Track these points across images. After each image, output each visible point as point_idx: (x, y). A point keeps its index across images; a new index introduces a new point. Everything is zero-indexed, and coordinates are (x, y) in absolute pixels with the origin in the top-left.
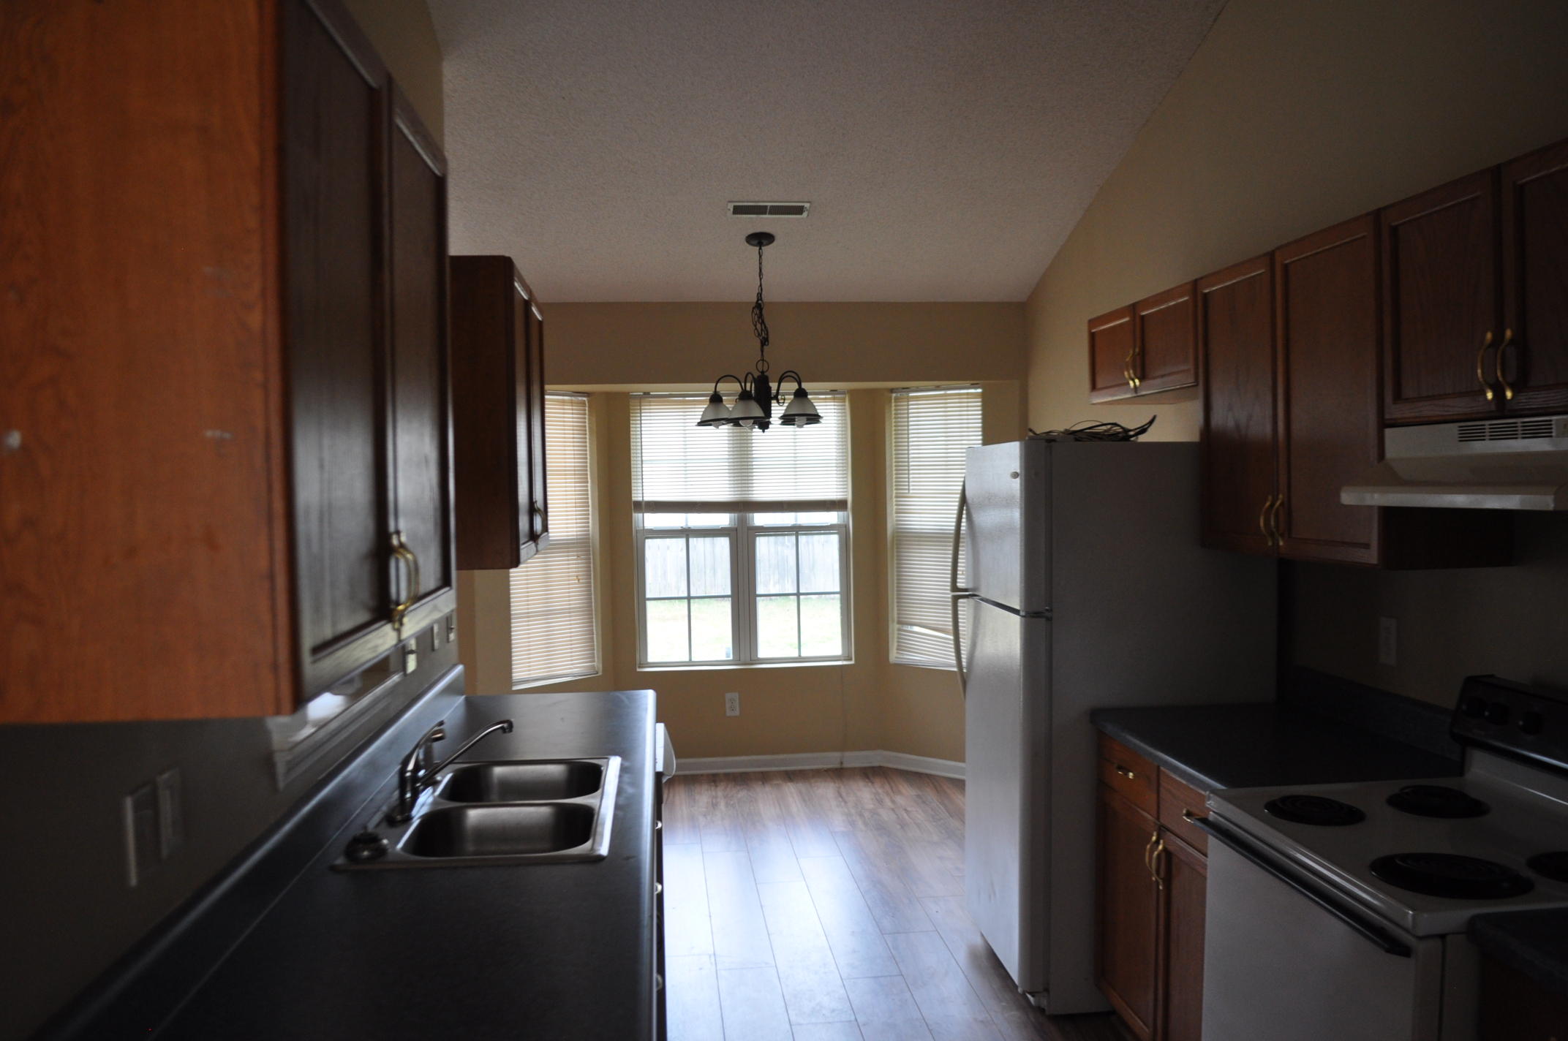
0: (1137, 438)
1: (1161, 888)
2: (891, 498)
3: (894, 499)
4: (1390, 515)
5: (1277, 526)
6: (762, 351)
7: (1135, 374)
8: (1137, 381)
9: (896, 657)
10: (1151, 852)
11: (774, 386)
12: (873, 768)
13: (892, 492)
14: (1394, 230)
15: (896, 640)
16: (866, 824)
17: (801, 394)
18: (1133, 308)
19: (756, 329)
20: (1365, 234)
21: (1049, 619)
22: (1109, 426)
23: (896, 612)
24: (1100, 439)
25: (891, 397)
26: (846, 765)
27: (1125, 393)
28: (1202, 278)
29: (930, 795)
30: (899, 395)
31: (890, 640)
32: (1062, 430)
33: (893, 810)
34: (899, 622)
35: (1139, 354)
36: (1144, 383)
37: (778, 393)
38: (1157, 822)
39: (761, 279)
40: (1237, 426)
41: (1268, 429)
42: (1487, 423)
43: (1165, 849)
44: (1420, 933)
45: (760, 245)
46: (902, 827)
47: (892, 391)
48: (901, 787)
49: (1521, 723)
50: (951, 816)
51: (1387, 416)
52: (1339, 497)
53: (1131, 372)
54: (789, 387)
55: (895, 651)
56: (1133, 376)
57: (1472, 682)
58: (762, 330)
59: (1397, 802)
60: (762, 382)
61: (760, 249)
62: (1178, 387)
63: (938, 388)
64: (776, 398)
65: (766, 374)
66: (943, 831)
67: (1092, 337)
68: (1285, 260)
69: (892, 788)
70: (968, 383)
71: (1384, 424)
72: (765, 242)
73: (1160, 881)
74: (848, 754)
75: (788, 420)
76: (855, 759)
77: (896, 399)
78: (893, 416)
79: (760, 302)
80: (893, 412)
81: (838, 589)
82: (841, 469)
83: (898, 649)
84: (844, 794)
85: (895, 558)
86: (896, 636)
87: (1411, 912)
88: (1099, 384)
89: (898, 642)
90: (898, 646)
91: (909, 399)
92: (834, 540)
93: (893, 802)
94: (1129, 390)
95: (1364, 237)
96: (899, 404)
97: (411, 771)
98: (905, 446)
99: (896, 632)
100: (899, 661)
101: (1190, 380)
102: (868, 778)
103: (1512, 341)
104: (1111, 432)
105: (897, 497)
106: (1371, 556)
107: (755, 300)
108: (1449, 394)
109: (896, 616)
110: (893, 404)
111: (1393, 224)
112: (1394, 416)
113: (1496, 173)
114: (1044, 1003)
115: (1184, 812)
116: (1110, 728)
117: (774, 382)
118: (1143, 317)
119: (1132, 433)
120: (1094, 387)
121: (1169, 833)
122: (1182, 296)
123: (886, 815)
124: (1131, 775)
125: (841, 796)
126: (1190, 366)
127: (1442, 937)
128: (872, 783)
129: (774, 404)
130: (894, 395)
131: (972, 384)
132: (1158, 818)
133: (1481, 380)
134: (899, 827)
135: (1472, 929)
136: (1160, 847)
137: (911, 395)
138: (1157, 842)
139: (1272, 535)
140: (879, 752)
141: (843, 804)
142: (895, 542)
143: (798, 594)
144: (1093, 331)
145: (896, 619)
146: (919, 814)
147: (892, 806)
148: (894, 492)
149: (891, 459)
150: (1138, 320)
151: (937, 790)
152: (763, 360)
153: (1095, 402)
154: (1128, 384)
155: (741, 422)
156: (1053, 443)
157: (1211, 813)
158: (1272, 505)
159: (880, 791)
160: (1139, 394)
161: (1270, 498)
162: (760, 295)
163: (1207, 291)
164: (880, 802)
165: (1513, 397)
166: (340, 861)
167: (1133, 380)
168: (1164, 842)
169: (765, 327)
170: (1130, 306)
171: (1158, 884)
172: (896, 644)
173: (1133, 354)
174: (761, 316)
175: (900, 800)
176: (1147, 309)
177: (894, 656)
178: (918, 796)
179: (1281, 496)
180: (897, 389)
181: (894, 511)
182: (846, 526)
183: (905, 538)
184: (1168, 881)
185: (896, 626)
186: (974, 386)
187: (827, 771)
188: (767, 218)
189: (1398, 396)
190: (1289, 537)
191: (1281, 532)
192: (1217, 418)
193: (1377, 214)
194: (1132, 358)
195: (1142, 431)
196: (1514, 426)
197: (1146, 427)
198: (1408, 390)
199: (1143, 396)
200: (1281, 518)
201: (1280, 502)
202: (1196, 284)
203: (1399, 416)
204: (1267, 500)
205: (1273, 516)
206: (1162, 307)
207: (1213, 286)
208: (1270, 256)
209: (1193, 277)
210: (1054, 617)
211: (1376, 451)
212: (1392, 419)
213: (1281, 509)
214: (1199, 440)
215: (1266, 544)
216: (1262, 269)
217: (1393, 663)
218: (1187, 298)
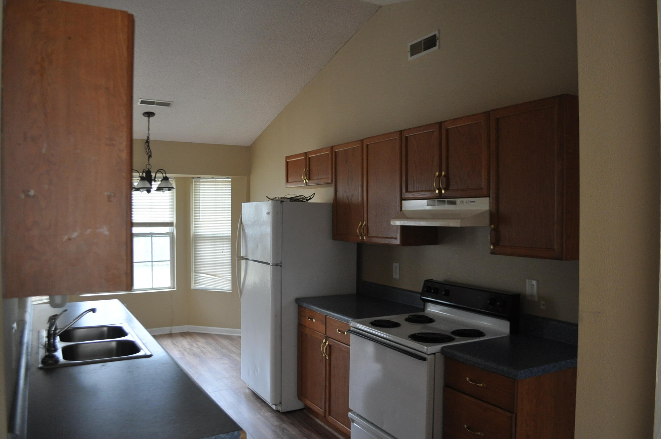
0: (309, 201)
1: (327, 358)
2: (192, 222)
3: (193, 222)
4: (404, 228)
5: (363, 232)
6: (149, 160)
7: (306, 178)
8: (307, 181)
9: (194, 287)
10: (323, 346)
11: (153, 175)
12: (184, 333)
13: (193, 219)
14: (406, 138)
15: (194, 280)
16: (188, 353)
17: (166, 179)
18: (306, 154)
19: (146, 151)
20: (396, 138)
21: (281, 266)
23: (194, 268)
25: (193, 181)
26: (173, 332)
27: (302, 184)
28: (335, 146)
29: (211, 341)
30: (196, 180)
31: (191, 280)
32: (280, 197)
33: (198, 348)
34: (195, 273)
35: (308, 171)
36: (310, 181)
37: (155, 178)
38: (325, 336)
39: (149, 131)
40: (348, 198)
41: (360, 199)
42: (436, 200)
43: (329, 345)
44: (429, 353)
45: (149, 117)
46: (204, 354)
47: (193, 178)
48: (198, 339)
49: (443, 293)
50: (222, 348)
51: (403, 197)
52: (390, 222)
54: (160, 176)
55: (193, 284)
57: (427, 281)
58: (149, 152)
59: (407, 320)
60: (148, 173)
61: (149, 118)
62: (324, 183)
63: (213, 178)
64: (155, 180)
65: (150, 170)
66: (221, 354)
67: (287, 163)
68: (368, 143)
69: (194, 339)
70: (225, 177)
71: (402, 199)
72: (150, 115)
73: (327, 356)
74: (173, 327)
75: (159, 189)
76: (176, 329)
77: (195, 182)
78: (193, 189)
79: (148, 140)
80: (193, 187)
81: (169, 259)
82: (171, 209)
83: (194, 283)
84: (175, 343)
85: (194, 246)
86: (194, 278)
87: (426, 347)
88: (290, 180)
89: (195, 280)
90: (195, 282)
91: (200, 182)
92: (167, 239)
93: (197, 345)
95: (396, 139)
96: (196, 184)
97: (53, 331)
98: (198, 201)
99: (194, 276)
100: (195, 288)
101: (329, 180)
102: (184, 337)
103: (444, 176)
105: (194, 221)
106: (398, 242)
107: (146, 139)
108: (424, 191)
109: (194, 270)
110: (193, 184)
111: (406, 136)
112: (406, 197)
113: (440, 124)
114: (280, 409)
115: (338, 330)
116: (305, 305)
117: (154, 173)
118: (310, 157)
119: (307, 199)
120: (287, 181)
121: (330, 339)
122: (326, 151)
123: (196, 350)
124: (314, 320)
125: (174, 344)
126: (330, 176)
127: (434, 354)
128: (186, 338)
129: (153, 182)
130: (194, 180)
131: (227, 177)
132: (326, 334)
133: (435, 187)
134: (202, 354)
135: (442, 351)
136: (327, 344)
137: (201, 180)
138: (325, 343)
139: (361, 235)
140: (186, 326)
141: (176, 347)
142: (194, 240)
143: (152, 262)
144: (288, 161)
145: (194, 271)
146: (210, 349)
147: (197, 346)
148: (194, 219)
149: (192, 206)
150: (308, 159)
151: (214, 339)
152: (149, 164)
153: (288, 187)
154: (303, 181)
155: (141, 189)
156: (283, 202)
157: (351, 328)
158: (361, 225)
159: (190, 341)
160: (307, 185)
161: (360, 223)
162: (148, 137)
163: (337, 150)
164: (192, 345)
165: (445, 192)
166: (40, 365)
167: (305, 180)
168: (328, 342)
169: (150, 151)
170: (304, 153)
171: (326, 357)
172: (194, 281)
173: (305, 171)
174: (148, 146)
175: (199, 344)
176: (311, 155)
177: (193, 286)
178: (206, 342)
179: (364, 222)
180: (195, 177)
181: (193, 227)
182: (173, 233)
183: (198, 238)
184: (330, 355)
185: (194, 274)
186: (228, 178)
187: (165, 335)
188: (154, 106)
189: (407, 191)
190: (368, 236)
191: (365, 234)
192: (339, 195)
193: (401, 132)
194: (305, 172)
195: (310, 199)
196: (444, 201)
197: (312, 197)
198: (410, 189)
199: (309, 186)
200: (365, 230)
201: (364, 224)
202: (332, 148)
203: (407, 197)
204: (359, 223)
205: (362, 229)
206: (318, 155)
207: (339, 149)
208: (362, 141)
209: (331, 145)
210: (283, 264)
211: (399, 208)
212: (405, 198)
213: (365, 227)
214: (332, 202)
215: (359, 238)
216: (358, 145)
217: (398, 278)
218: (328, 152)
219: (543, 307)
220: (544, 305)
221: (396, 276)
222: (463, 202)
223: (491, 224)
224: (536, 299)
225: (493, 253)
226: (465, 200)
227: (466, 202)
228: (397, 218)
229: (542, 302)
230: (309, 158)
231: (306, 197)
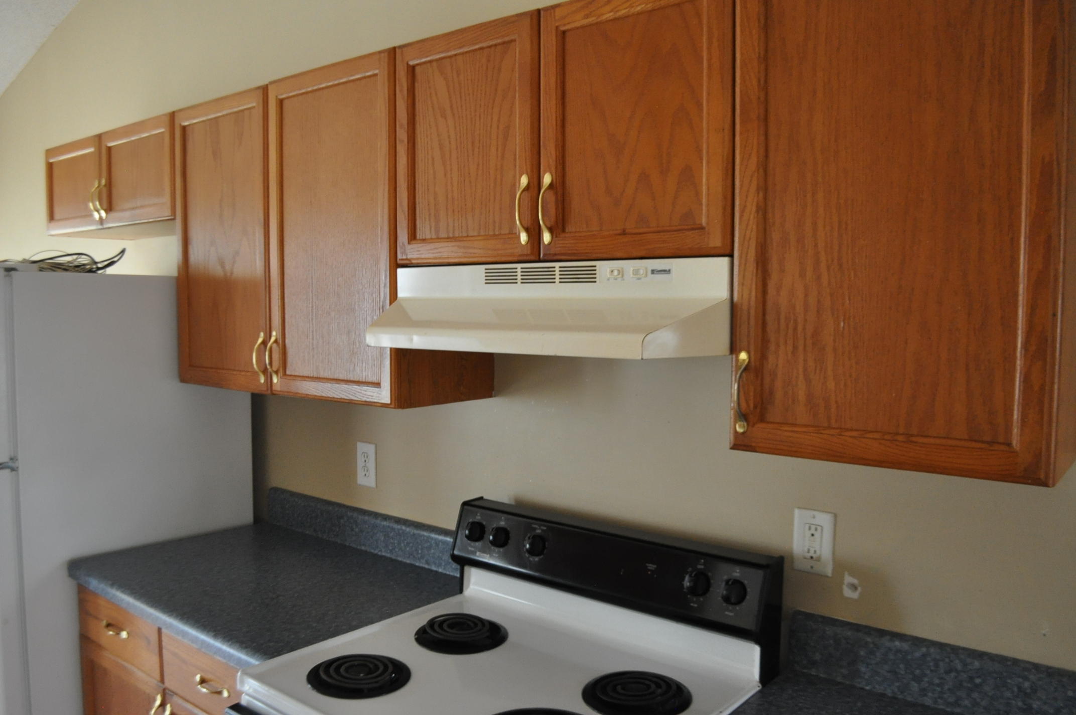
0: (105, 271)
4: (401, 357)
5: (271, 363)
7: (101, 204)
8: (102, 213)
14: (412, 71)
18: (99, 139)
20: (376, 72)
22: (75, 257)
24: (66, 270)
27: (89, 225)
28: (181, 110)
32: (21, 259)
35: (105, 186)
36: (110, 215)
38: (161, 686)
42: (519, 266)
49: (528, 546)
51: (399, 256)
53: (97, 203)
56: (99, 207)
57: (469, 505)
62: (151, 220)
67: (50, 167)
68: (282, 94)
71: (396, 264)
88: (57, 215)
94: (93, 222)
95: (376, 75)
101: (166, 213)
103: (551, 186)
104: (76, 264)
106: (384, 395)
108: (474, 236)
111: (411, 63)
112: (409, 257)
113: (534, 18)
115: (198, 678)
116: (94, 584)
119: (100, 265)
120: (51, 217)
121: (176, 697)
122: (157, 127)
124: (124, 635)
126: (167, 199)
132: (162, 680)
133: (517, 223)
139: (265, 372)
144: (51, 161)
150: (104, 151)
153: (54, 233)
154: (91, 215)
156: (13, 273)
158: (264, 343)
160: (105, 226)
161: (262, 334)
163: (186, 124)
165: (552, 240)
167: (98, 211)
168: (171, 706)
170: (96, 136)
173: (98, 187)
176: (113, 141)
179: (274, 333)
189: (413, 236)
190: (285, 374)
191: (275, 369)
192: (197, 255)
193: (392, 53)
194: (98, 189)
195: (112, 264)
196: (551, 270)
197: (115, 259)
198: (423, 230)
199: (109, 228)
200: (276, 356)
201: (273, 339)
202: (172, 116)
203: (415, 256)
204: (258, 337)
205: (267, 353)
206: (133, 139)
207: (194, 118)
208: (265, 89)
209: (170, 110)
210: (20, 464)
211: (386, 291)
212: (407, 259)
213: (275, 346)
214: (174, 273)
215: (259, 380)
216: (253, 103)
217: (373, 485)
218: (162, 130)
219: (848, 593)
220: (854, 587)
221: (366, 478)
222: (621, 272)
223: (734, 349)
224: (829, 571)
225: (741, 444)
226: (629, 266)
227: (636, 272)
228: (383, 323)
229: (848, 579)
230: (109, 149)
231: (97, 260)
